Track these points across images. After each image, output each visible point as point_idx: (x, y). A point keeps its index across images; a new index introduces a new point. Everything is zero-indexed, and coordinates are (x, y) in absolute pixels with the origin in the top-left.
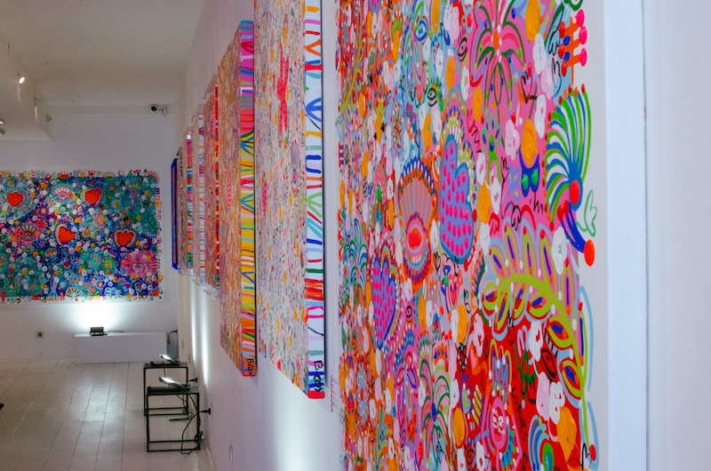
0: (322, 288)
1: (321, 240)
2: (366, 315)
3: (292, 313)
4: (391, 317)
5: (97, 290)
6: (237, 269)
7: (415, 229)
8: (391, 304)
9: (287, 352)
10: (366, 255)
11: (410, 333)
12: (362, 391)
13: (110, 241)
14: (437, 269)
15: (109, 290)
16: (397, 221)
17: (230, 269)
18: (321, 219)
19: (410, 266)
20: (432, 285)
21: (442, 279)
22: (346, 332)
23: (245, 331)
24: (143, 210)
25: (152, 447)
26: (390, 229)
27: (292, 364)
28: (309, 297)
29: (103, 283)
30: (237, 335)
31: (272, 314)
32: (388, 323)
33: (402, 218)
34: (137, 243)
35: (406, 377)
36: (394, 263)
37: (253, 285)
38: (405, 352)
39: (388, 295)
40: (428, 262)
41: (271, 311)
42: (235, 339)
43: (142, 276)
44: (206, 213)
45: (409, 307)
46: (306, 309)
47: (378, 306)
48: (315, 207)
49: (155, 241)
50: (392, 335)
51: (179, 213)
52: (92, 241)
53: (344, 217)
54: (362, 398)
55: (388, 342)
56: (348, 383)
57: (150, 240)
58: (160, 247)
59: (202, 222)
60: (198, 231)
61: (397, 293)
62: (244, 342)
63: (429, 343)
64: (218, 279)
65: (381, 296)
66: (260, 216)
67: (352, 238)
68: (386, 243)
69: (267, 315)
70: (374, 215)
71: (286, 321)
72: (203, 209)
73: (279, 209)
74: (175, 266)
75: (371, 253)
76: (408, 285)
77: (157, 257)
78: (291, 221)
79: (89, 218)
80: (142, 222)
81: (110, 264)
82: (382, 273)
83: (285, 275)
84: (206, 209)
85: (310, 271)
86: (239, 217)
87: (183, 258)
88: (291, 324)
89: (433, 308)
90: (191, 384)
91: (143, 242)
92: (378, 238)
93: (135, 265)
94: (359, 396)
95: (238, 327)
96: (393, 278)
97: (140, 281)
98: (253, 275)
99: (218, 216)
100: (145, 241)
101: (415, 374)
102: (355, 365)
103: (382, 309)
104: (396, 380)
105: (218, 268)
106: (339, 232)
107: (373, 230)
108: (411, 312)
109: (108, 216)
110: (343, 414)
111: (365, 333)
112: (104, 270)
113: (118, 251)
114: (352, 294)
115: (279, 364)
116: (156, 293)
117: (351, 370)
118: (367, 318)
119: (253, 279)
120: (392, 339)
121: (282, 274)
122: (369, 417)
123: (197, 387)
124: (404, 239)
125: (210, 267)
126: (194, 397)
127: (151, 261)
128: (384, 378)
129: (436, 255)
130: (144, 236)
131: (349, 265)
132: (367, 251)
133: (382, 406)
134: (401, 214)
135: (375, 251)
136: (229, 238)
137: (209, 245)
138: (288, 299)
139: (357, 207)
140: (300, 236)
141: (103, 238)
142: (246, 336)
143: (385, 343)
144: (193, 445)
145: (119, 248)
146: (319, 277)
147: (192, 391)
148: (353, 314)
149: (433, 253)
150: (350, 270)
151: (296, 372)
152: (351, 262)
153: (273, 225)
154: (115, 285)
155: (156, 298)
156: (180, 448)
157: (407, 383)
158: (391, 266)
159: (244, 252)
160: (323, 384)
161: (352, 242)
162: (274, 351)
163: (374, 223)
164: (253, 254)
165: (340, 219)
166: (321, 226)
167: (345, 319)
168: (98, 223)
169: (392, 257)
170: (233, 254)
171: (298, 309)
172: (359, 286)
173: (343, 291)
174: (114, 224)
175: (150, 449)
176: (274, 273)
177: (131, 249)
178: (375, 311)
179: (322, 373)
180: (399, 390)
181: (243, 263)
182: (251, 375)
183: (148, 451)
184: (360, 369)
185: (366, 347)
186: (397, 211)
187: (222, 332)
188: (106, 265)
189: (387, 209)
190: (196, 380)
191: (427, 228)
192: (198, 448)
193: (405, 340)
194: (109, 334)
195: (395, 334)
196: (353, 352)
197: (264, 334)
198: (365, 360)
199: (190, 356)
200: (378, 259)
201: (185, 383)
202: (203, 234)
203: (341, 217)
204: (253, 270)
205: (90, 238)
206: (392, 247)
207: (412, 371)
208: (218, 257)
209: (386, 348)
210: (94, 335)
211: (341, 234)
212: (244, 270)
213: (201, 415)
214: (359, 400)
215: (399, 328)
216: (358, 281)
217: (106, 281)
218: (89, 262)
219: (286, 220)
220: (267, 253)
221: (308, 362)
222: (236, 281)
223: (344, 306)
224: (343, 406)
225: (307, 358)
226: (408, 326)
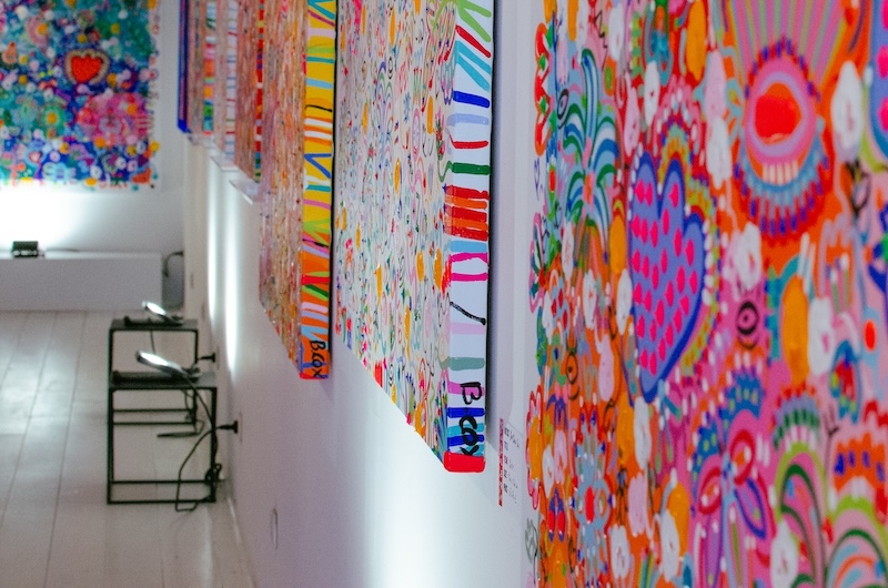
0: (487, 211)
1: (488, 96)
2: (607, 302)
3: (412, 262)
4: (685, 321)
5: (28, 167)
6: (295, 147)
7: (779, 87)
8: (688, 289)
9: (398, 347)
10: (615, 146)
11: (747, 379)
12: (590, 497)
13: (56, 71)
14: (856, 210)
15: (50, 169)
16: (715, 63)
17: (282, 145)
18: (489, 47)
19: (757, 191)
20: (833, 254)
21: (872, 242)
22: (549, 334)
23: (307, 281)
24: (123, 15)
25: (120, 493)
26: (692, 82)
27: (409, 378)
28: (454, 231)
29: (41, 154)
30: (291, 287)
31: (367, 255)
32: (677, 337)
33: (734, 52)
34: (111, 78)
35: (729, 499)
36: (702, 175)
37: (328, 183)
38: (729, 429)
39: (677, 262)
40: (822, 188)
41: (364, 247)
42: (287, 294)
43: (118, 143)
44: (240, 24)
45: (747, 305)
46: (446, 259)
47: (647, 284)
48: (476, 15)
49: (144, 75)
50: (690, 372)
51: (192, 23)
52: (23, 72)
53: (555, 44)
54: (590, 514)
55: (674, 386)
56: (550, 465)
57: (135, 73)
58: (155, 87)
59: (233, 41)
60: (224, 61)
61: (710, 261)
62: (306, 305)
63: (814, 422)
64: (259, 161)
65: (656, 259)
66: (348, 33)
67: (574, 99)
68: (676, 119)
69: (356, 255)
70: (641, 42)
71: (397, 276)
72: (234, 15)
73: (389, 19)
74: (183, 125)
75: (630, 142)
76: (746, 244)
77: (148, 107)
78: (417, 47)
79: (16, 27)
80: (121, 37)
81: (55, 117)
82: (660, 199)
83: (399, 170)
84: (241, 16)
85: (459, 168)
86: (303, 33)
87: (197, 111)
88: (409, 288)
89: (837, 323)
90: (203, 366)
91: (121, 77)
92: (651, 105)
93: (104, 121)
94: (581, 506)
95: (294, 269)
96: (697, 216)
97: (114, 152)
98: (330, 160)
99: (261, 30)
100: (126, 74)
101: (761, 500)
102: (573, 423)
103: (659, 294)
104: (695, 494)
105: (259, 138)
106: (539, 82)
107: (638, 82)
108: (751, 320)
109: (54, 23)
110: (533, 535)
111: (603, 346)
112: (44, 129)
113: (71, 93)
114: (569, 240)
115: (378, 369)
116: (144, 177)
117: (560, 436)
118: (612, 310)
119: (330, 170)
120: (687, 382)
121: (392, 169)
122: (608, 567)
123: (212, 374)
124: (738, 112)
125: (244, 134)
126: (205, 395)
127: (137, 115)
128: (657, 482)
129: (852, 169)
130: (123, 65)
131: (564, 169)
132: (619, 134)
133: (647, 551)
134: (728, 41)
135: (642, 137)
136: (282, 77)
137: (243, 89)
138: (403, 228)
139: (593, 20)
140: (437, 84)
141: (43, 66)
142: (310, 291)
143: (665, 388)
144: (202, 492)
145: (74, 88)
146: (480, 183)
147: (201, 383)
148: (571, 292)
149: (840, 161)
150: (567, 180)
151: (417, 398)
152: (568, 159)
153: (374, 54)
154: (64, 158)
155: (144, 187)
156: (173, 497)
157: (732, 515)
158: (691, 183)
159: (310, 111)
160: (481, 438)
161: (574, 109)
162: (369, 337)
163: (643, 63)
164: (330, 115)
165: (541, 49)
166: (489, 61)
167: (548, 303)
168: (33, 36)
169: (694, 159)
170: (288, 113)
171: (426, 253)
172: (591, 223)
173: (544, 231)
174: (65, 39)
175: (115, 497)
176: (374, 163)
177: (98, 89)
178: (637, 295)
179: (479, 412)
180: (707, 528)
181: (308, 134)
182: (317, 375)
183: (110, 502)
184: (587, 437)
185: (606, 387)
186: (716, 32)
187: (261, 276)
188: (47, 120)
189: (686, 25)
190: (213, 358)
191: (820, 85)
192: (211, 499)
193: (729, 394)
194: (50, 256)
195: (698, 369)
196: (567, 391)
197: (348, 295)
198: (601, 419)
199: (204, 308)
200: (651, 161)
201: (188, 366)
202: (233, 66)
203: (545, 44)
204: (329, 150)
205: (16, 66)
206: (695, 133)
207: (751, 484)
208: (259, 116)
209: (666, 402)
210: (20, 256)
211: (545, 86)
212: (310, 148)
213: (221, 434)
214: (582, 518)
215: (712, 358)
216: (589, 210)
217: (46, 149)
218: (14, 113)
219: (405, 44)
220: (360, 117)
221: (447, 384)
222: (292, 171)
223: (544, 268)
224: (536, 516)
225: (445, 374)
226: (743, 359)
